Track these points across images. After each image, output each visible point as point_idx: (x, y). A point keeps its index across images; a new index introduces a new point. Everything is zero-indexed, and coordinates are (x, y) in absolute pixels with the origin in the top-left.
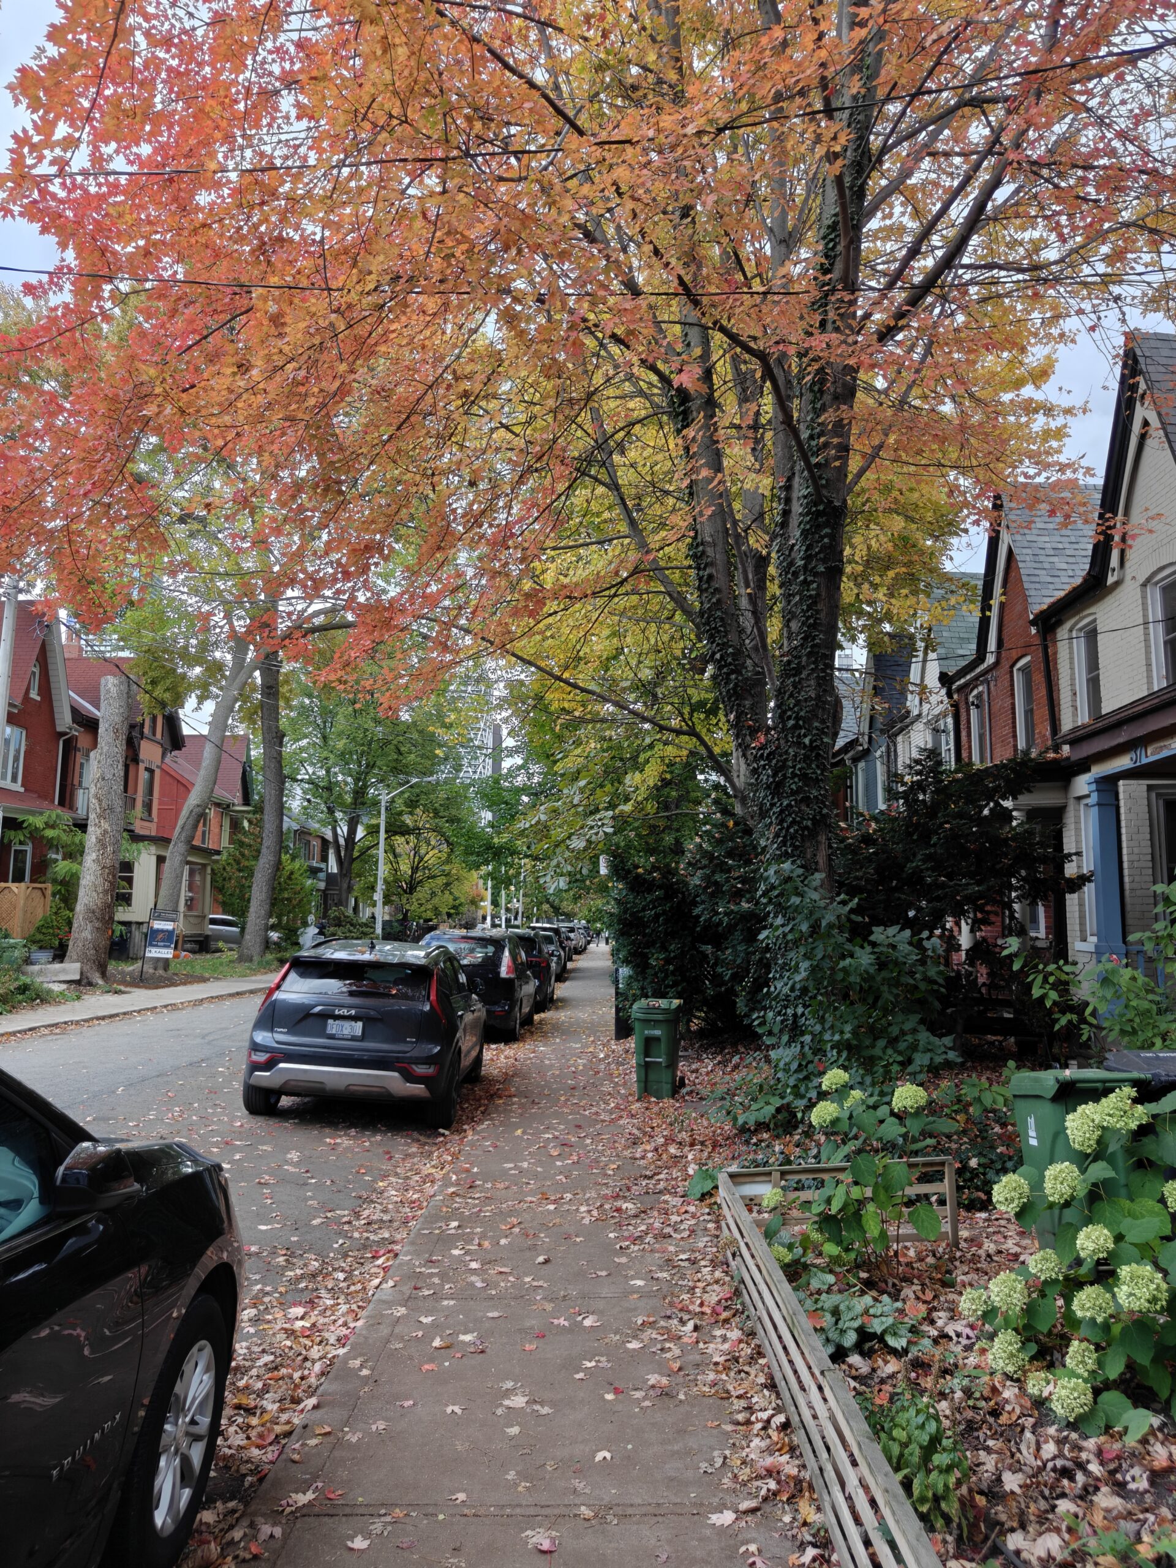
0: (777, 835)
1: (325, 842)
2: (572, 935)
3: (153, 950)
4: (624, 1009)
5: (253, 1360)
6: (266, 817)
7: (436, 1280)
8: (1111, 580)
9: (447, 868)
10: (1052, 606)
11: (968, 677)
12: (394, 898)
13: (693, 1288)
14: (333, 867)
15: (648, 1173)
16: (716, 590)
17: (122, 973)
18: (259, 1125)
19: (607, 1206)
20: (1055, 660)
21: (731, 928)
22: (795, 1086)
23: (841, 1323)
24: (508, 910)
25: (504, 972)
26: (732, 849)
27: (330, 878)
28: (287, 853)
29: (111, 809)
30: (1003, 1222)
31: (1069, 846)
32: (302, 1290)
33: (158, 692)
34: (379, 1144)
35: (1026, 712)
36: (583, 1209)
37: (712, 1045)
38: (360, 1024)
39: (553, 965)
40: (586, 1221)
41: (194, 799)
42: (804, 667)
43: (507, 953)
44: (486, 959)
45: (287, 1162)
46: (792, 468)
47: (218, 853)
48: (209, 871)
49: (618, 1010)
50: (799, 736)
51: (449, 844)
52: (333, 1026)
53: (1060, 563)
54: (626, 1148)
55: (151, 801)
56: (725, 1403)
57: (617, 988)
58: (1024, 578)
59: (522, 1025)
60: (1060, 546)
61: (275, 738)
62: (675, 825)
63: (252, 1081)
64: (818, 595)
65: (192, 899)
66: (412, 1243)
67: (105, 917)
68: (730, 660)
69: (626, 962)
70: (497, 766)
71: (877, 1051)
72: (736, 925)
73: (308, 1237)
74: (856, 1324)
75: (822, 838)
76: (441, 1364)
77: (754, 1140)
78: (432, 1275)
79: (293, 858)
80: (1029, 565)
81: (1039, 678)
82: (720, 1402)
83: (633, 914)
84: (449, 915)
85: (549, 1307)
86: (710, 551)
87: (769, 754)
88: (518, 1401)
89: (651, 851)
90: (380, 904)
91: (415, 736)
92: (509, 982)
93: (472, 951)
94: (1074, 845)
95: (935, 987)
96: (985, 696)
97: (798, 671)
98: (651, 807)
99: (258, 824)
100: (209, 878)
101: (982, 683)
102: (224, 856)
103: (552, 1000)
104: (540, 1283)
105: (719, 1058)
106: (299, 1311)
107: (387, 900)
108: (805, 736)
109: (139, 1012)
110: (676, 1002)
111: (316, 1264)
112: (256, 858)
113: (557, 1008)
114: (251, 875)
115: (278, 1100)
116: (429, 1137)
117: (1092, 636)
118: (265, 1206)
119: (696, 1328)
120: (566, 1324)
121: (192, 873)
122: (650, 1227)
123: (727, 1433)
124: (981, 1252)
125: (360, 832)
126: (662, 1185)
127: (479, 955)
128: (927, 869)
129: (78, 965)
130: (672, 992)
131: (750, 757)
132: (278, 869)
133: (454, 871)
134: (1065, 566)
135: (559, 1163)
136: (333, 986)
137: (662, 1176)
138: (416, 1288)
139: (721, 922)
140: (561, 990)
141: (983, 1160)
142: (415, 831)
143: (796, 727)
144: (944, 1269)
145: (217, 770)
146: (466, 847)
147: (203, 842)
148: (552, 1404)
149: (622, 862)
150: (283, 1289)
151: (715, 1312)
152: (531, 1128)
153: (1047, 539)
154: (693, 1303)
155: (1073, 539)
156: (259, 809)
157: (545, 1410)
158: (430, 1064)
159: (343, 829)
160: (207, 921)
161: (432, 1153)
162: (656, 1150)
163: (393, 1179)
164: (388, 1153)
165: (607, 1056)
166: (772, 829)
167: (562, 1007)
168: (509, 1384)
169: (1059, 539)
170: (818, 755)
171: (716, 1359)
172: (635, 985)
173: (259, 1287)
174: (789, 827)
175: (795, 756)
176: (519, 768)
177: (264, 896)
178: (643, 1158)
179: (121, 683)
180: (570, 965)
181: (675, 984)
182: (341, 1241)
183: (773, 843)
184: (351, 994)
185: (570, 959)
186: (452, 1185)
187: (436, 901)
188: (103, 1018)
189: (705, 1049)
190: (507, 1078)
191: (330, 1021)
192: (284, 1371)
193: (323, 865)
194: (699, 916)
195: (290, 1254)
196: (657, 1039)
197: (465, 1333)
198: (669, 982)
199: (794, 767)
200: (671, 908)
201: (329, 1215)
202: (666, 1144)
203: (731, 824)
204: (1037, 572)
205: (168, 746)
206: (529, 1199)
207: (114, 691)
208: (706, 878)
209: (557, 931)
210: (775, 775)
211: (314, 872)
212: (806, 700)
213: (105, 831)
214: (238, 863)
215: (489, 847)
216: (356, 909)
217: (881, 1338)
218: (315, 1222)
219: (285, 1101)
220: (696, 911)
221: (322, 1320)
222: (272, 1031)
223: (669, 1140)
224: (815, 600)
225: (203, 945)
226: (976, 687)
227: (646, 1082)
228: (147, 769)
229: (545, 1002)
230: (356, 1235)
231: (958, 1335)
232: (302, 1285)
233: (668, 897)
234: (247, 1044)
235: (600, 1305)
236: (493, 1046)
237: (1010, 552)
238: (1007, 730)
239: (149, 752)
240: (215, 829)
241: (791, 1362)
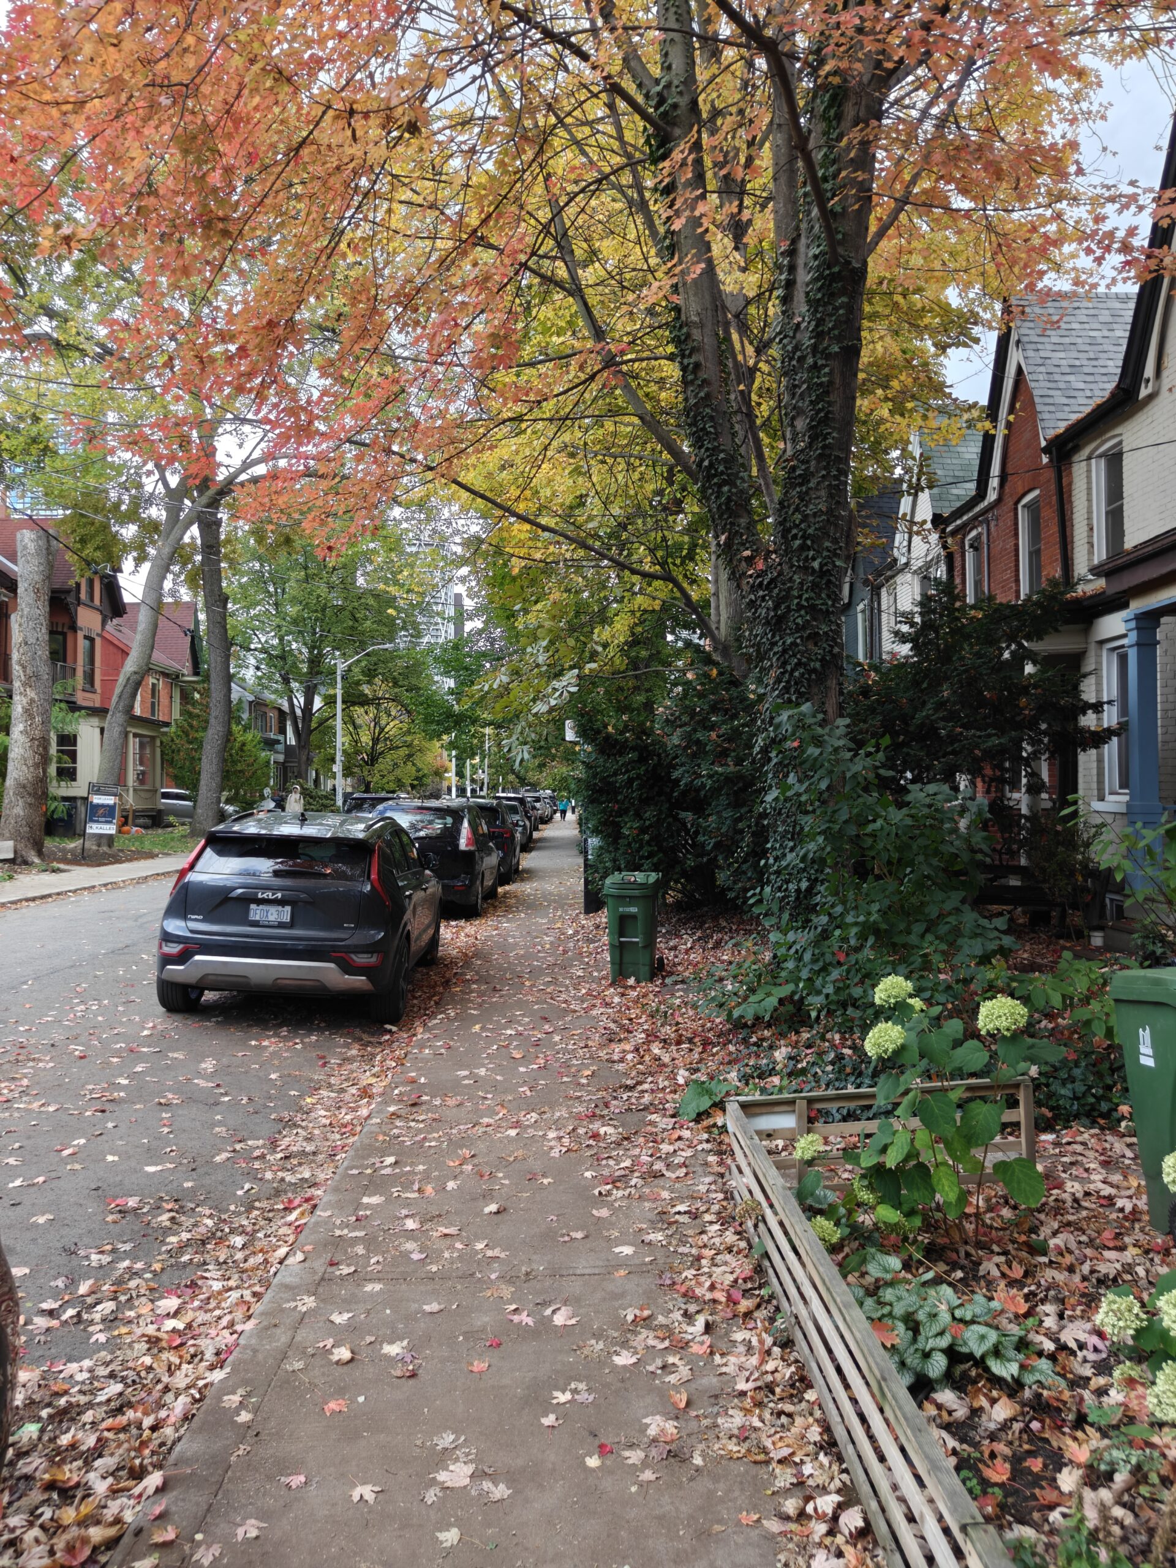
0: (778, 681)
1: (281, 712)
2: (538, 805)
3: (94, 826)
4: (593, 882)
5: (93, 1392)
6: (213, 686)
7: (360, 1250)
8: (1144, 392)
9: (409, 738)
10: (1068, 429)
11: (965, 518)
12: (356, 770)
13: (699, 1258)
14: (291, 738)
15: (629, 1082)
16: (704, 381)
17: (64, 851)
18: (173, 1025)
19: (581, 1131)
20: (1070, 491)
21: (716, 791)
22: (809, 979)
23: (921, 1338)
24: (473, 781)
25: (463, 844)
26: (716, 702)
27: (288, 749)
28: (238, 723)
29: (37, 676)
30: (1079, 1148)
31: (1089, 693)
32: (185, 1265)
33: (88, 551)
34: (313, 1046)
35: (1031, 554)
36: (552, 1135)
37: (692, 918)
38: (288, 909)
39: (518, 835)
40: (555, 1153)
41: (130, 666)
42: (812, 474)
43: (466, 824)
44: (445, 829)
45: (199, 1074)
46: (797, 228)
47: (167, 724)
48: (158, 743)
49: (587, 882)
50: (806, 559)
51: (409, 712)
52: (256, 912)
53: (1076, 381)
54: (601, 1046)
55: (93, 670)
56: (763, 1472)
57: (586, 860)
58: (1037, 400)
59: (485, 898)
60: (1077, 363)
61: (218, 600)
62: (647, 685)
63: (164, 976)
64: (831, 383)
65: (143, 773)
66: (336, 1190)
67: (38, 791)
68: (721, 468)
69: (596, 831)
70: (459, 628)
71: (913, 939)
72: (720, 789)
73: (207, 1181)
74: (944, 1342)
75: (832, 683)
76: (353, 1400)
77: (754, 1039)
78: (356, 1241)
79: (246, 728)
80: (1042, 384)
81: (1049, 515)
82: (754, 1469)
83: (603, 779)
84: (413, 787)
85: (507, 1291)
86: (696, 334)
87: (769, 583)
88: (457, 1474)
89: (622, 709)
90: (339, 775)
91: (371, 601)
92: (469, 855)
93: (431, 822)
94: (1094, 694)
95: (979, 856)
96: (984, 538)
97: (805, 478)
98: (620, 662)
99: (207, 693)
100: (158, 751)
101: (981, 523)
102: (173, 729)
103: (517, 871)
104: (496, 1252)
105: (699, 934)
106: (171, 1303)
107: (347, 772)
108: (814, 559)
109: (75, 891)
110: (653, 877)
111: (209, 1222)
112: (205, 729)
113: (522, 880)
114: (201, 746)
115: (202, 994)
116: (373, 1035)
117: (1115, 461)
118: (159, 1137)
119: (708, 1328)
120: (530, 1321)
121: (142, 746)
122: (636, 1160)
123: (771, 1537)
124: (1066, 1196)
125: (318, 703)
126: (647, 1099)
127: (438, 825)
128: (943, 719)
129: (11, 843)
130: (647, 864)
131: (746, 588)
132: (228, 740)
133: (416, 742)
134: (1082, 385)
135: (522, 1069)
136: (264, 866)
137: (646, 1086)
138: (332, 1264)
139: (703, 785)
140: (527, 861)
141: (1045, 1069)
142: (375, 701)
143: (803, 547)
144: (1026, 1227)
145: (154, 635)
146: (426, 716)
147: (153, 714)
148: (511, 1478)
149: (590, 721)
150: (157, 1266)
151: (731, 1301)
152: (491, 1022)
153: (1062, 355)
154: (700, 1284)
155: (1092, 355)
156: (207, 678)
157: (500, 1491)
158: (372, 953)
159: (300, 700)
160: (159, 795)
161: (374, 1056)
162: (637, 1050)
163: (324, 1093)
164: (323, 1057)
165: (576, 932)
166: (772, 673)
167: (529, 879)
168: (447, 1440)
169: (1075, 355)
170: (829, 582)
171: (742, 1386)
172: (607, 857)
173: (126, 1263)
174: (793, 671)
175: (801, 583)
176: (480, 632)
177: (214, 768)
178: (622, 1060)
179: (39, 538)
180: (536, 835)
181: (651, 855)
182: (247, 1186)
183: (773, 690)
184: (277, 874)
185: (536, 829)
186: (393, 1102)
187: (398, 772)
188: (34, 899)
189: (684, 923)
190: (467, 959)
191: (253, 906)
192: (130, 1414)
193: (281, 738)
194: (678, 781)
195: (181, 1205)
196: (633, 917)
197: (391, 1342)
198: (644, 852)
199: (800, 597)
200: (646, 771)
201: (238, 1147)
202: (648, 1042)
203: (715, 672)
204: (1051, 393)
205: (109, 614)
206: (486, 1120)
207: (32, 547)
208: (687, 737)
209: (522, 801)
210: (777, 607)
211: (270, 744)
212: (815, 515)
213: (32, 701)
214: (187, 735)
215: (449, 714)
216: (317, 782)
217: (980, 1363)
218: (218, 1159)
219: (209, 996)
220: (676, 774)
221: (202, 1317)
222: (185, 918)
223: (652, 1037)
224: (826, 390)
225: (156, 820)
226: (975, 527)
227: (621, 964)
228: (86, 637)
229: (510, 873)
230: (269, 1175)
231: (1082, 1346)
232: (185, 1258)
233: (642, 760)
234: (158, 933)
235: (575, 1287)
236: (453, 923)
237: (1020, 370)
238: (1009, 574)
239: (88, 619)
240: (164, 700)
241: (854, 1401)
